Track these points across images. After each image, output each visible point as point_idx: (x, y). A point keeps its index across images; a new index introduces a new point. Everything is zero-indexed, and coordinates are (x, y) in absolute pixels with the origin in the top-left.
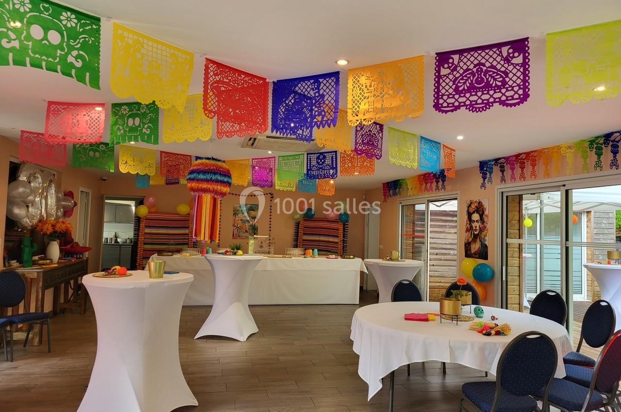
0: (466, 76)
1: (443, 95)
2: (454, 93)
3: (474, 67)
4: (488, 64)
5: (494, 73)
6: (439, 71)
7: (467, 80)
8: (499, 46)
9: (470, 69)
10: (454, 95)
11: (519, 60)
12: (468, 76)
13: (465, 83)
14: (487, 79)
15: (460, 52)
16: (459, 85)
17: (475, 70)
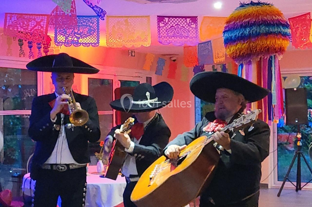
0: (172, 29)
1: (162, 36)
2: (166, 36)
3: (176, 26)
4: (181, 25)
5: (184, 29)
6: (159, 24)
7: (172, 31)
8: (186, 17)
9: (173, 26)
10: (167, 37)
11: (194, 26)
12: (173, 29)
13: (171, 32)
14: (181, 32)
15: (169, 17)
16: (169, 32)
17: (176, 27)
